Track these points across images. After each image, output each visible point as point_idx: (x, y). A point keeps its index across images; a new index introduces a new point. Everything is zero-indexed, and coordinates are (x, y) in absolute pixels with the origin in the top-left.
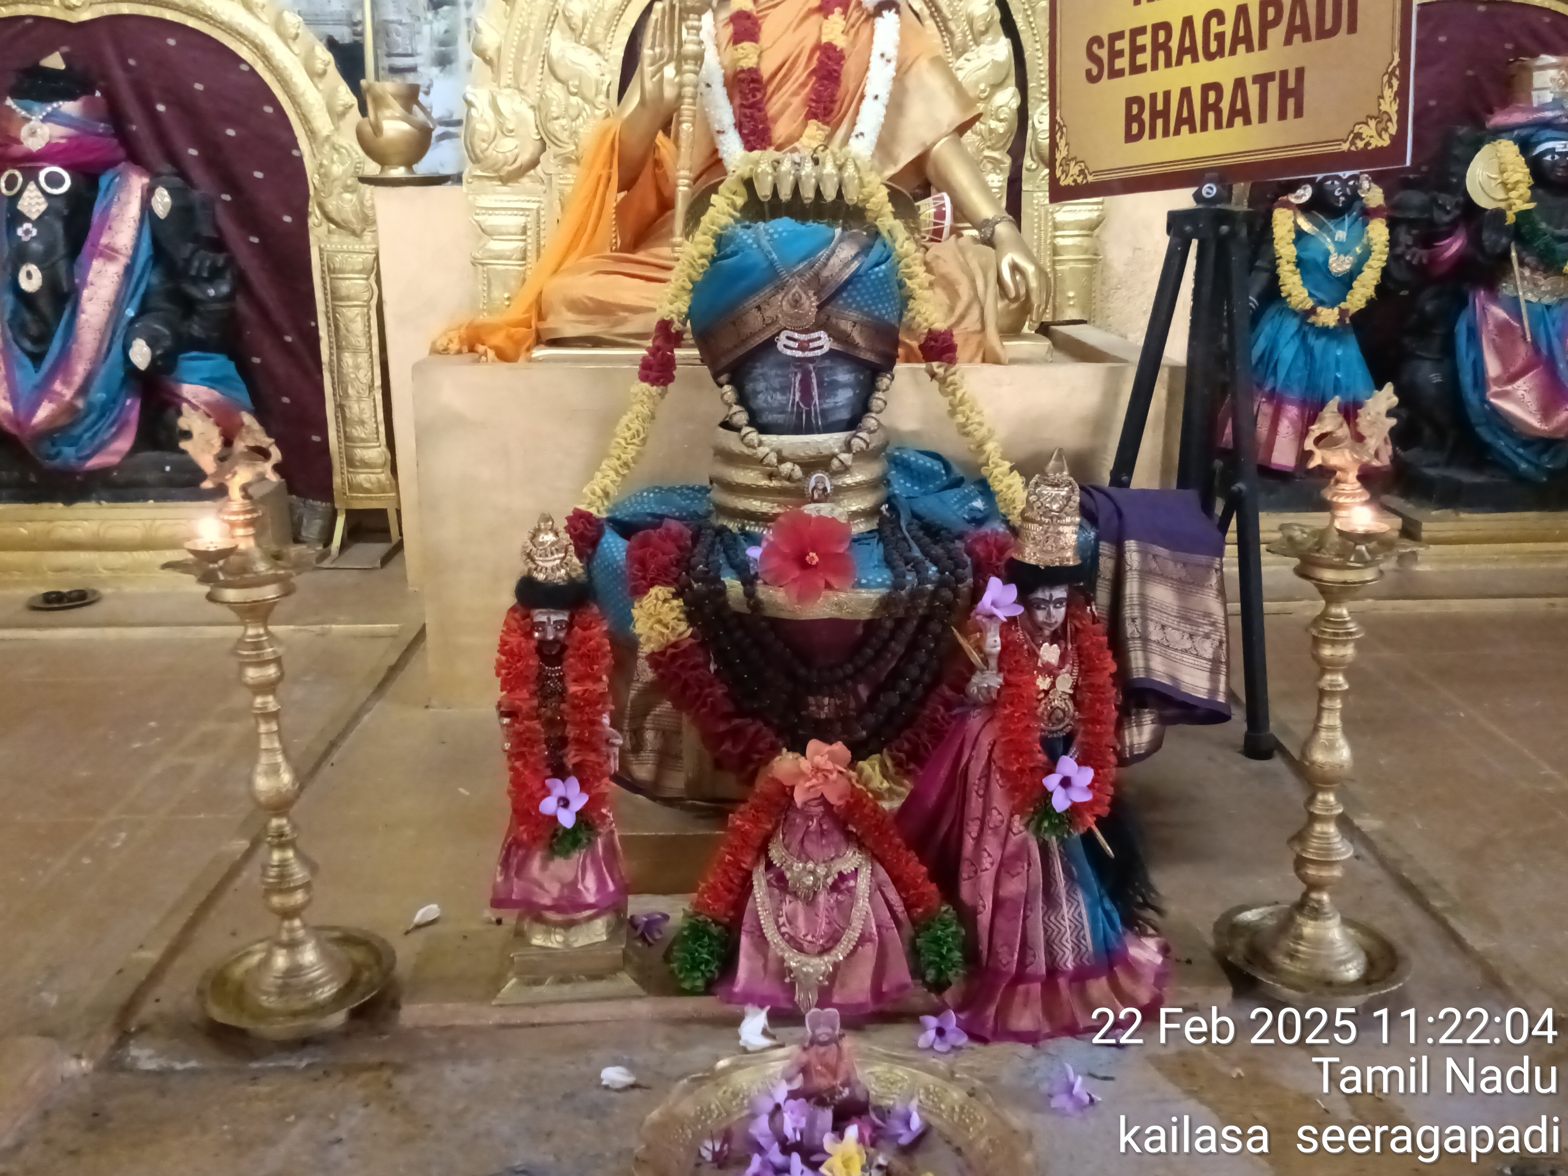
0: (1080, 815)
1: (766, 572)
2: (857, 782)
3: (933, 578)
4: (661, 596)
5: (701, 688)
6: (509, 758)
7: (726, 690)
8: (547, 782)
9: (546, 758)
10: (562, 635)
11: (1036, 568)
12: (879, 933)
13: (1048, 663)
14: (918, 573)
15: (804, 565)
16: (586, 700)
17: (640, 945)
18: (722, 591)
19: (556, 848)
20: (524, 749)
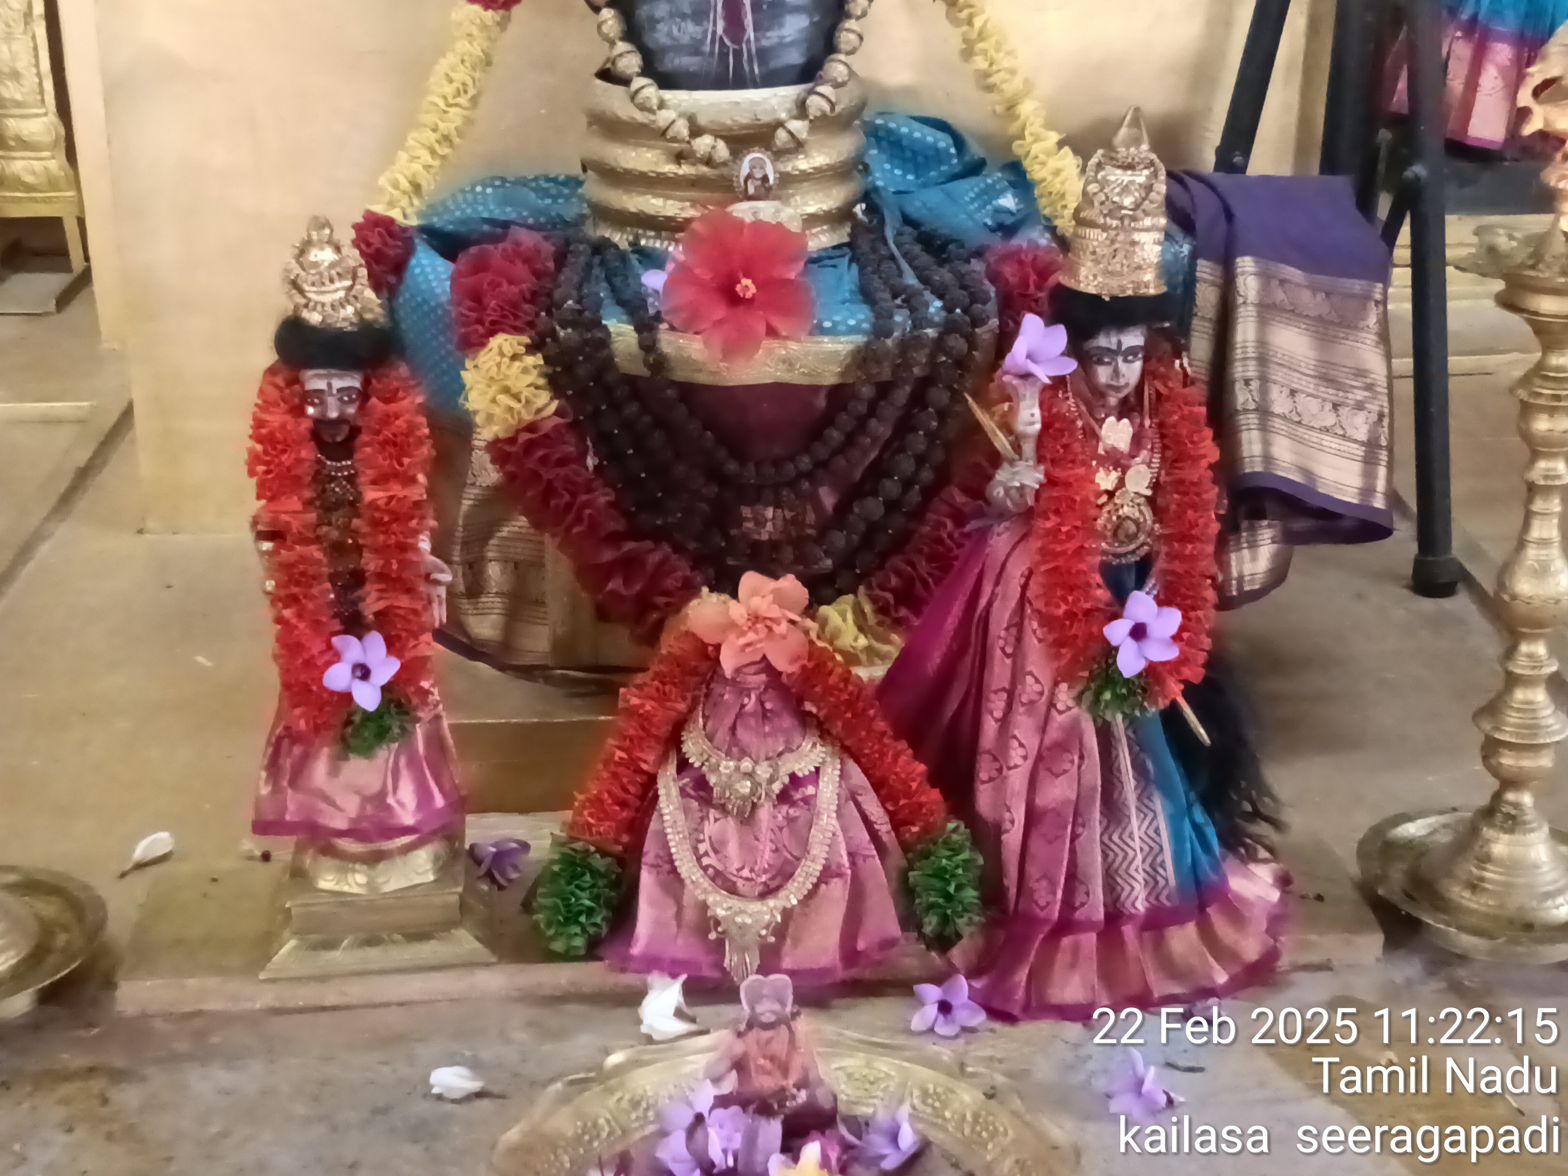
0: (1160, 682)
1: (674, 310)
2: (819, 637)
3: (937, 319)
4: (508, 350)
5: (574, 495)
6: (273, 603)
7: (612, 498)
8: (335, 640)
9: (332, 604)
10: (351, 410)
11: (1096, 299)
12: (853, 864)
13: (1114, 449)
14: (913, 310)
15: (734, 300)
16: (392, 513)
17: (485, 887)
18: (604, 342)
19: (352, 742)
20: (295, 590)
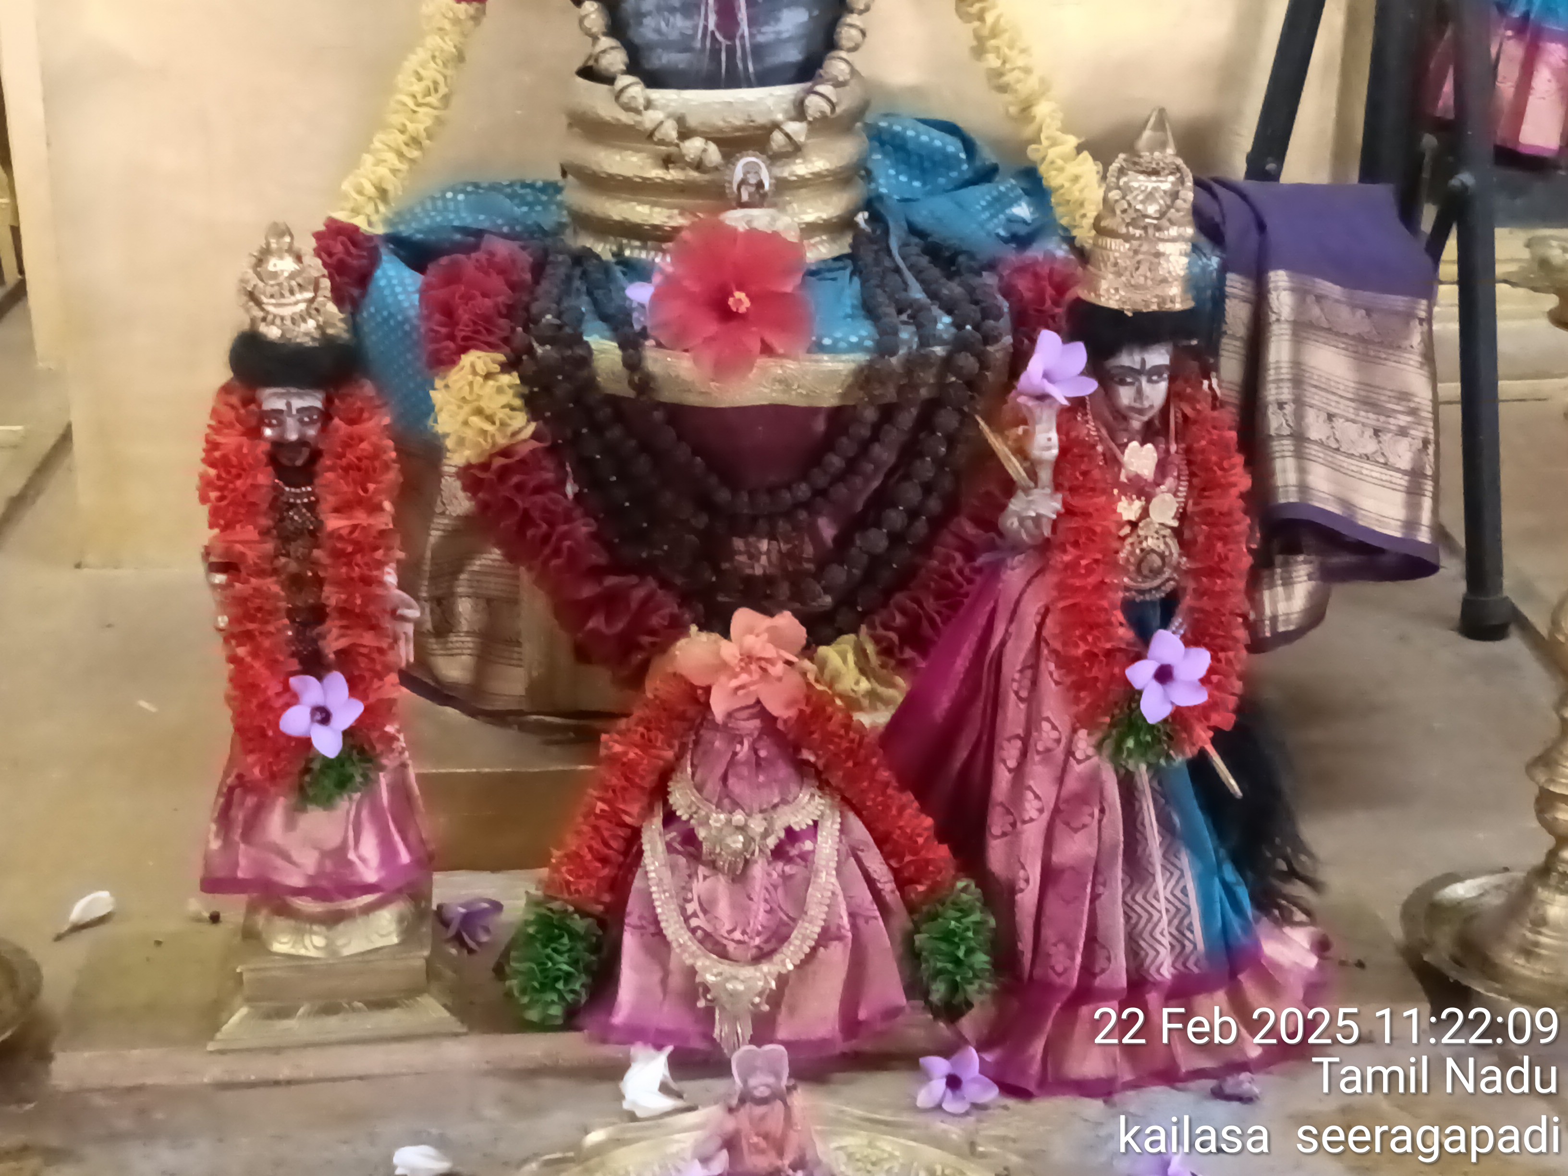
0: (1187, 728)
1: (661, 326)
2: (817, 681)
3: (945, 336)
4: (481, 368)
5: (552, 525)
6: (226, 640)
7: (593, 528)
8: (293, 681)
9: (290, 641)
10: (312, 432)
11: (1118, 314)
12: (854, 926)
13: (1138, 477)
14: (919, 326)
15: (726, 314)
16: (356, 543)
17: (454, 951)
18: (585, 360)
19: (311, 792)
20: (251, 626)
